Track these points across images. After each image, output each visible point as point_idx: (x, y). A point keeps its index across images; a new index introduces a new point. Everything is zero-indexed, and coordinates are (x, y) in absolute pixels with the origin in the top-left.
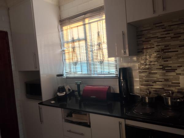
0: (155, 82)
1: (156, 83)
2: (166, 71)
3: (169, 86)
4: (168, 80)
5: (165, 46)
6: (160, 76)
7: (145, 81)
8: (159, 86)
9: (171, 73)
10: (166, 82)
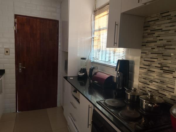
0: (151, 81)
1: (152, 83)
2: (163, 72)
3: (163, 89)
4: (164, 82)
5: (167, 41)
6: (157, 75)
7: (143, 78)
8: (154, 86)
9: (168, 75)
10: (162, 84)
